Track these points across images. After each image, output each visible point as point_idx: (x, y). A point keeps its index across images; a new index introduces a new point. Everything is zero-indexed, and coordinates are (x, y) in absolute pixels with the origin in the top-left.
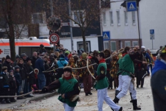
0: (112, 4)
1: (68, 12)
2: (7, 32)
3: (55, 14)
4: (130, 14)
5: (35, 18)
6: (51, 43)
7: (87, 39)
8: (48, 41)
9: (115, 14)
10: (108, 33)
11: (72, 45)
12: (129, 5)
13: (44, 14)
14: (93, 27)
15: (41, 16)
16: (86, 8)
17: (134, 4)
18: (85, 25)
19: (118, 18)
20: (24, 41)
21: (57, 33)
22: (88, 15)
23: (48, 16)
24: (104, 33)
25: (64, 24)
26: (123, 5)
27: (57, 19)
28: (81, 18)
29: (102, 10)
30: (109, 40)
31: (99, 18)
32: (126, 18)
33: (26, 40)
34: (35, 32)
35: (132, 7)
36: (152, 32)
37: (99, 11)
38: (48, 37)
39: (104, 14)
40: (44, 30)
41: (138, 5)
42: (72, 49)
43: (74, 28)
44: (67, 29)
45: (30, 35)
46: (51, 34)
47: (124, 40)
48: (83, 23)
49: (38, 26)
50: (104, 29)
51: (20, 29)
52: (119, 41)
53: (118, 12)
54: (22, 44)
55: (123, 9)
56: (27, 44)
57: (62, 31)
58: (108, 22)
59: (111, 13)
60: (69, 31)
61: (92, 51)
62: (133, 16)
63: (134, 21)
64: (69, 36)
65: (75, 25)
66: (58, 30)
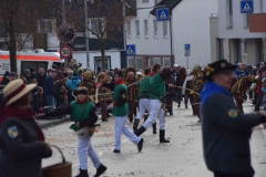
0: (139, 11)
1: (84, 20)
2: (6, 43)
3: (68, 21)
4: (160, 24)
5: (43, 26)
6: (62, 57)
7: (107, 54)
8: (58, 54)
9: (142, 24)
10: (133, 47)
11: (88, 60)
12: (160, 13)
13: (54, 22)
14: (115, 39)
15: (50, 23)
16: (106, 15)
17: (166, 12)
18: (105, 37)
19: (146, 29)
20: (27, 53)
21: (69, 45)
22: (108, 24)
23: (59, 24)
24: (128, 47)
25: (78, 35)
26: (153, 13)
27: (69, 27)
28: (100, 27)
29: (127, 19)
30: (134, 55)
31: (122, 28)
32: (156, 29)
33: (30, 53)
34: (42, 43)
35: (164, 15)
36: (188, 47)
37: (122, 20)
38: (58, 49)
39: (129, 23)
40: (54, 41)
41: (171, 14)
42: (88, 65)
43: (91, 40)
44: (82, 40)
45: (35, 47)
46: (62, 46)
47: (152, 57)
48: (102, 34)
49: (46, 36)
50: (128, 42)
51: (24, 38)
52: (147, 57)
53: (146, 21)
54: (25, 57)
55: (153, 17)
56: (31, 57)
57: (75, 42)
58: (134, 34)
59: (137, 22)
60: (84, 43)
61: (113, 68)
62: (165, 27)
63: (165, 33)
64: (84, 49)
65: (92, 36)
66: (71, 42)
